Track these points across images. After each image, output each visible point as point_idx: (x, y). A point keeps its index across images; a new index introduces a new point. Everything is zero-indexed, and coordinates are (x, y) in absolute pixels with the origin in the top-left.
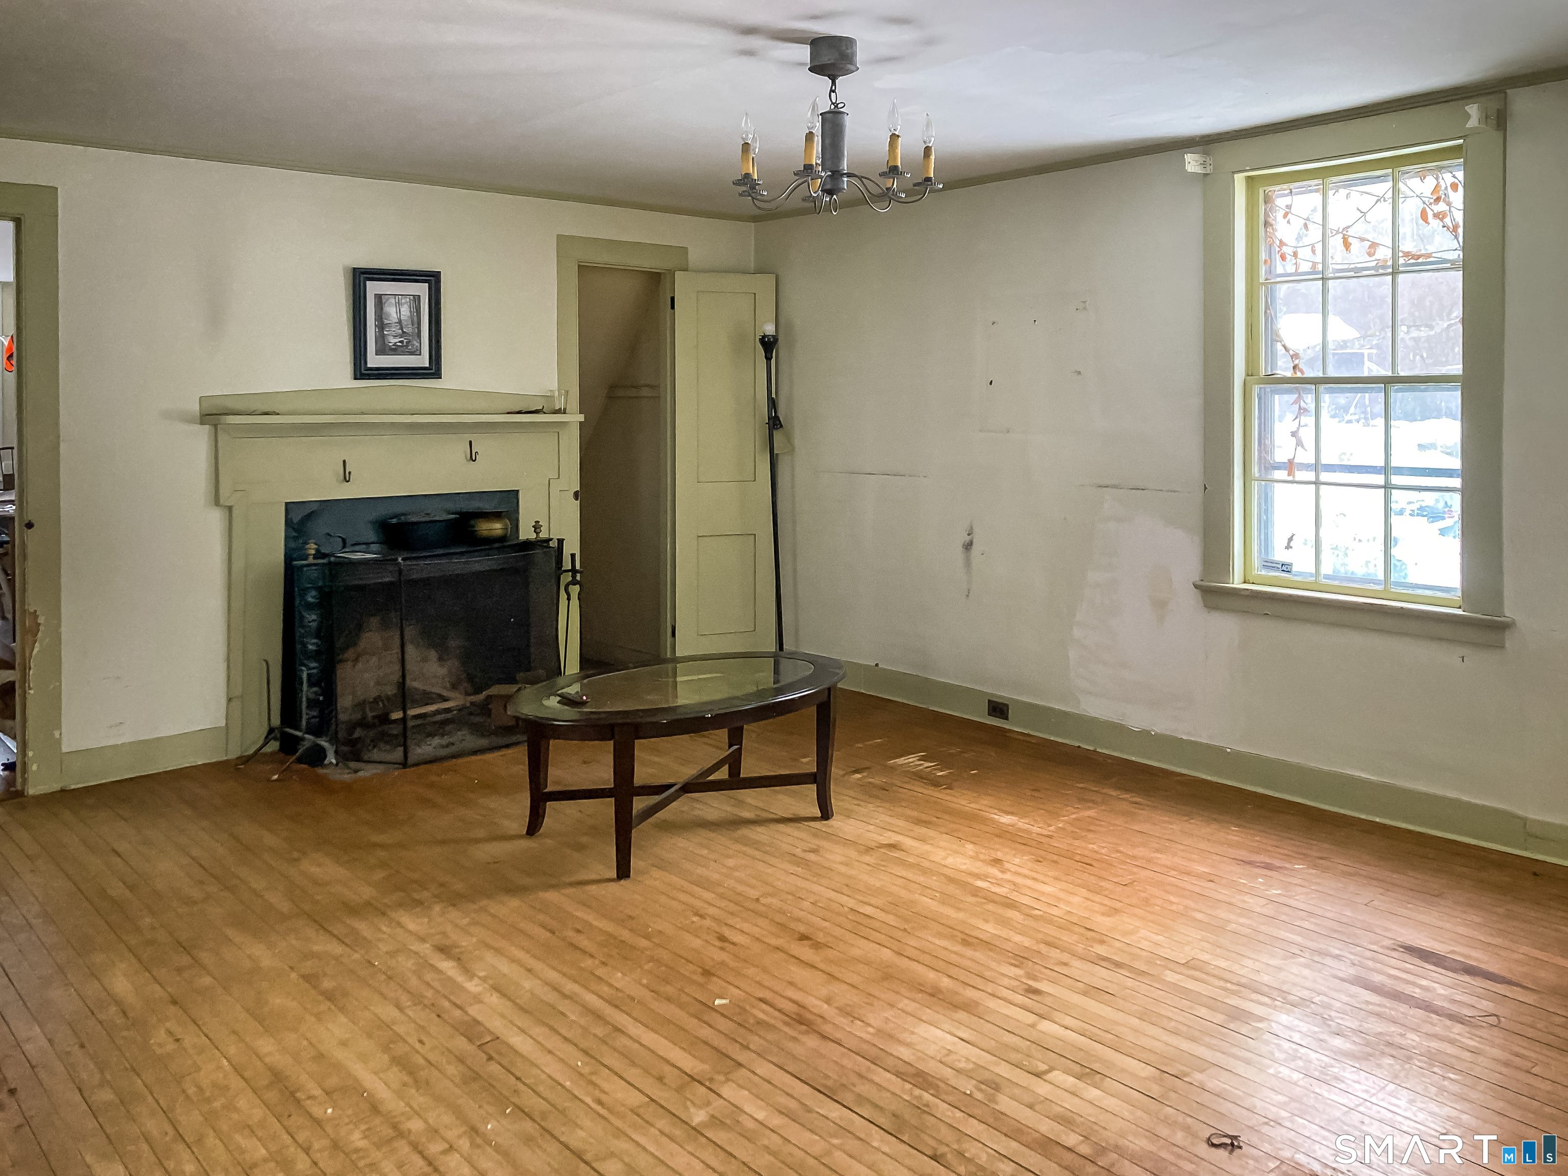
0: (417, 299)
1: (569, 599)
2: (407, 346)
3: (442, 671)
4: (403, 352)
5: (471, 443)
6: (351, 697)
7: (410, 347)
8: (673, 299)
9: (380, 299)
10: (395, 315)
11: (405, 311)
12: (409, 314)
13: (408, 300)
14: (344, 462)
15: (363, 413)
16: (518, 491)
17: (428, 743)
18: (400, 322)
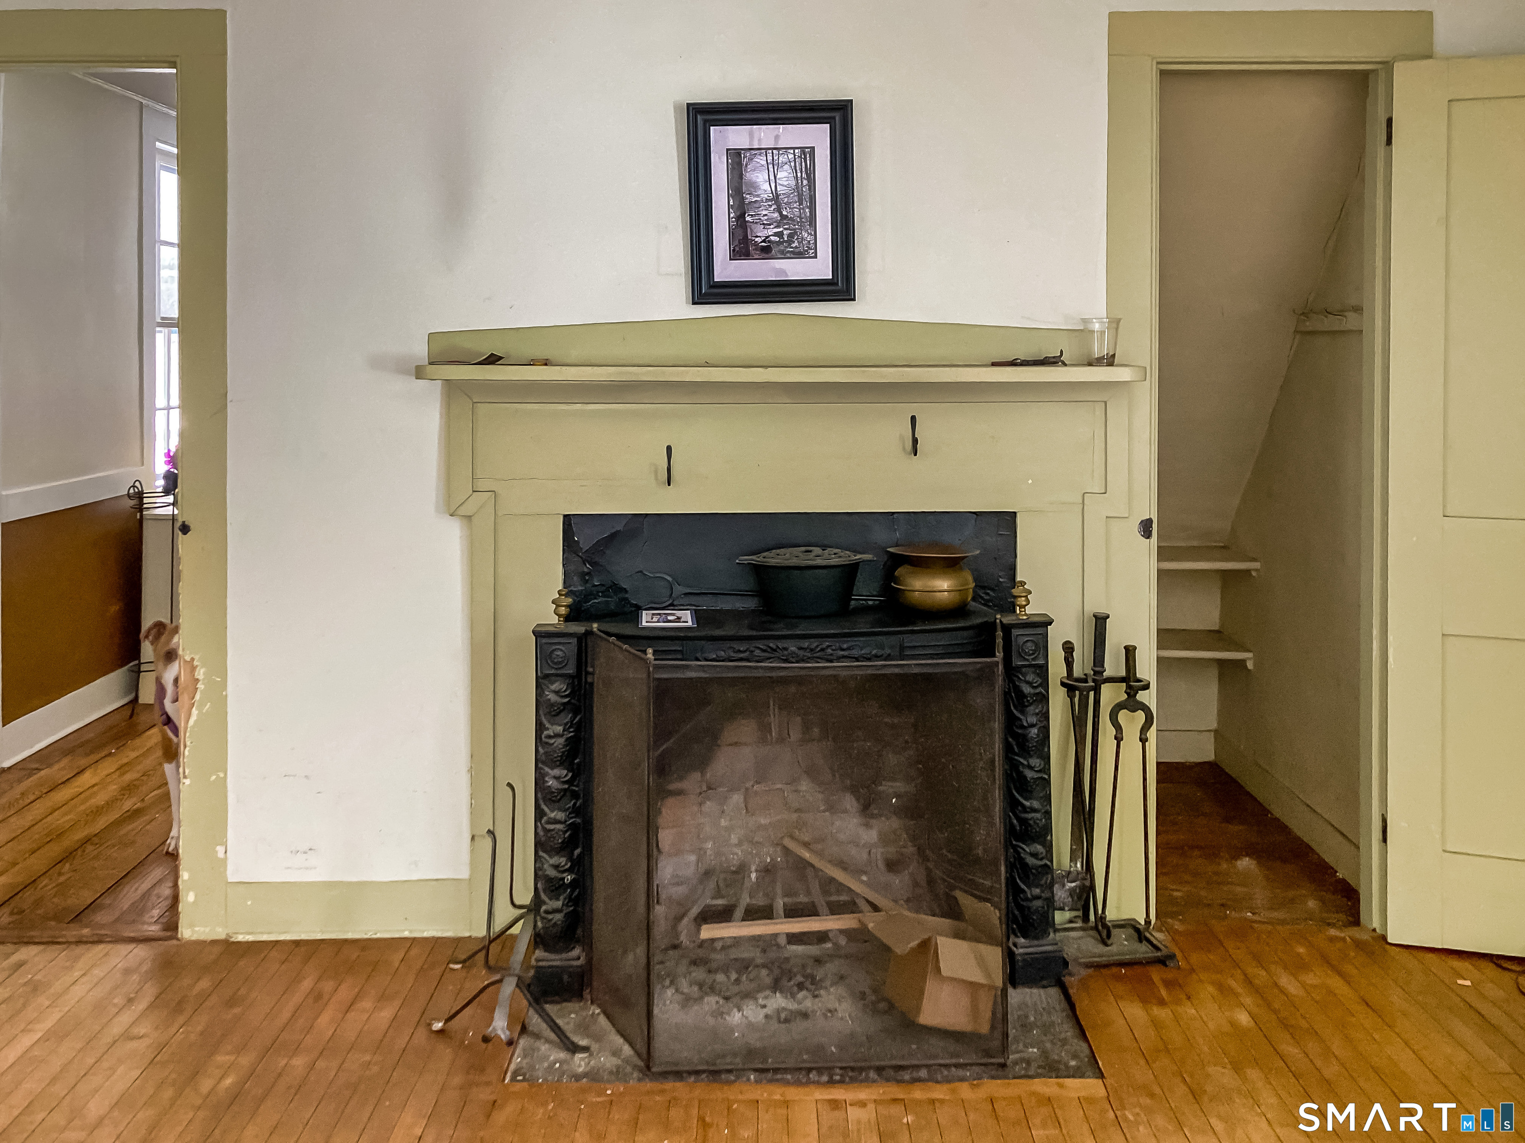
0: (808, 153)
1: (1119, 739)
2: (790, 242)
3: (871, 836)
4: (782, 252)
5: (913, 418)
6: (693, 858)
7: (795, 244)
8: (1390, 122)
9: (736, 157)
10: (766, 186)
11: (785, 177)
12: (793, 183)
13: (791, 156)
14: (669, 449)
15: (707, 365)
16: (1015, 513)
17: (761, 1001)
18: (776, 198)
